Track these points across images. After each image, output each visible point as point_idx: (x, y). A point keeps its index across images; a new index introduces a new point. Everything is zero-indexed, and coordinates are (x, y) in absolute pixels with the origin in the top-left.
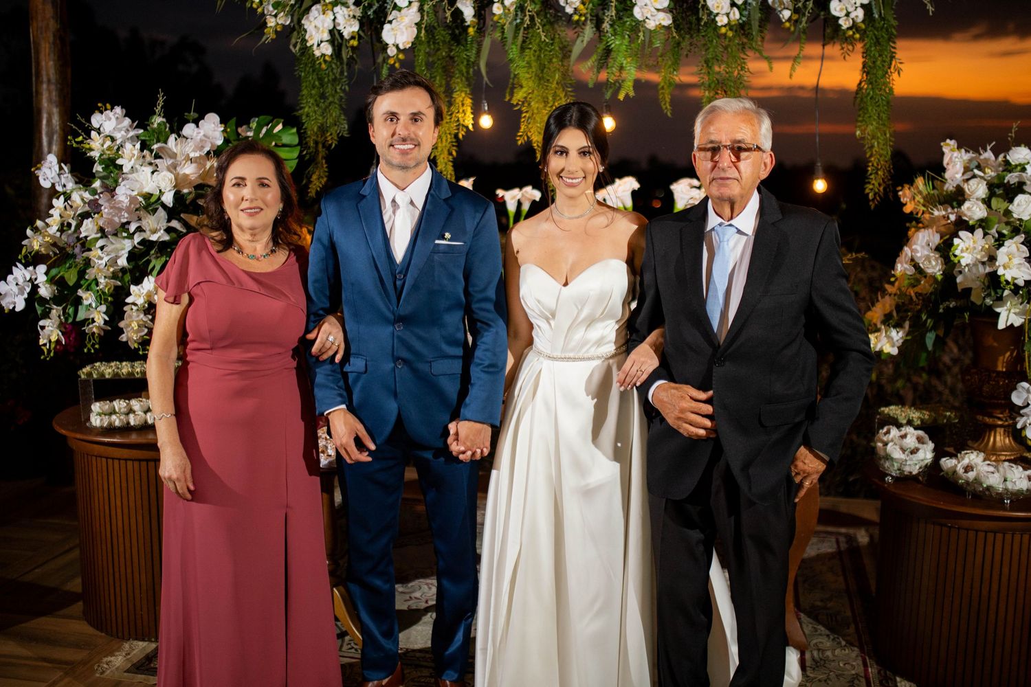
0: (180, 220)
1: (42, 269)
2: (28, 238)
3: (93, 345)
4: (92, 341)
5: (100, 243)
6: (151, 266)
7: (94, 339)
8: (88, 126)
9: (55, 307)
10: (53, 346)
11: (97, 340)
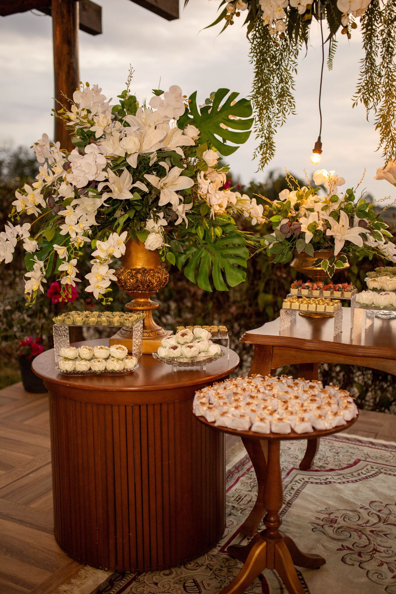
0: (143, 180)
1: (27, 226)
2: (17, 199)
3: (67, 296)
4: (66, 292)
5: (74, 202)
6: (116, 223)
7: (68, 291)
8: (70, 101)
9: (37, 261)
10: (35, 296)
11: (70, 290)
